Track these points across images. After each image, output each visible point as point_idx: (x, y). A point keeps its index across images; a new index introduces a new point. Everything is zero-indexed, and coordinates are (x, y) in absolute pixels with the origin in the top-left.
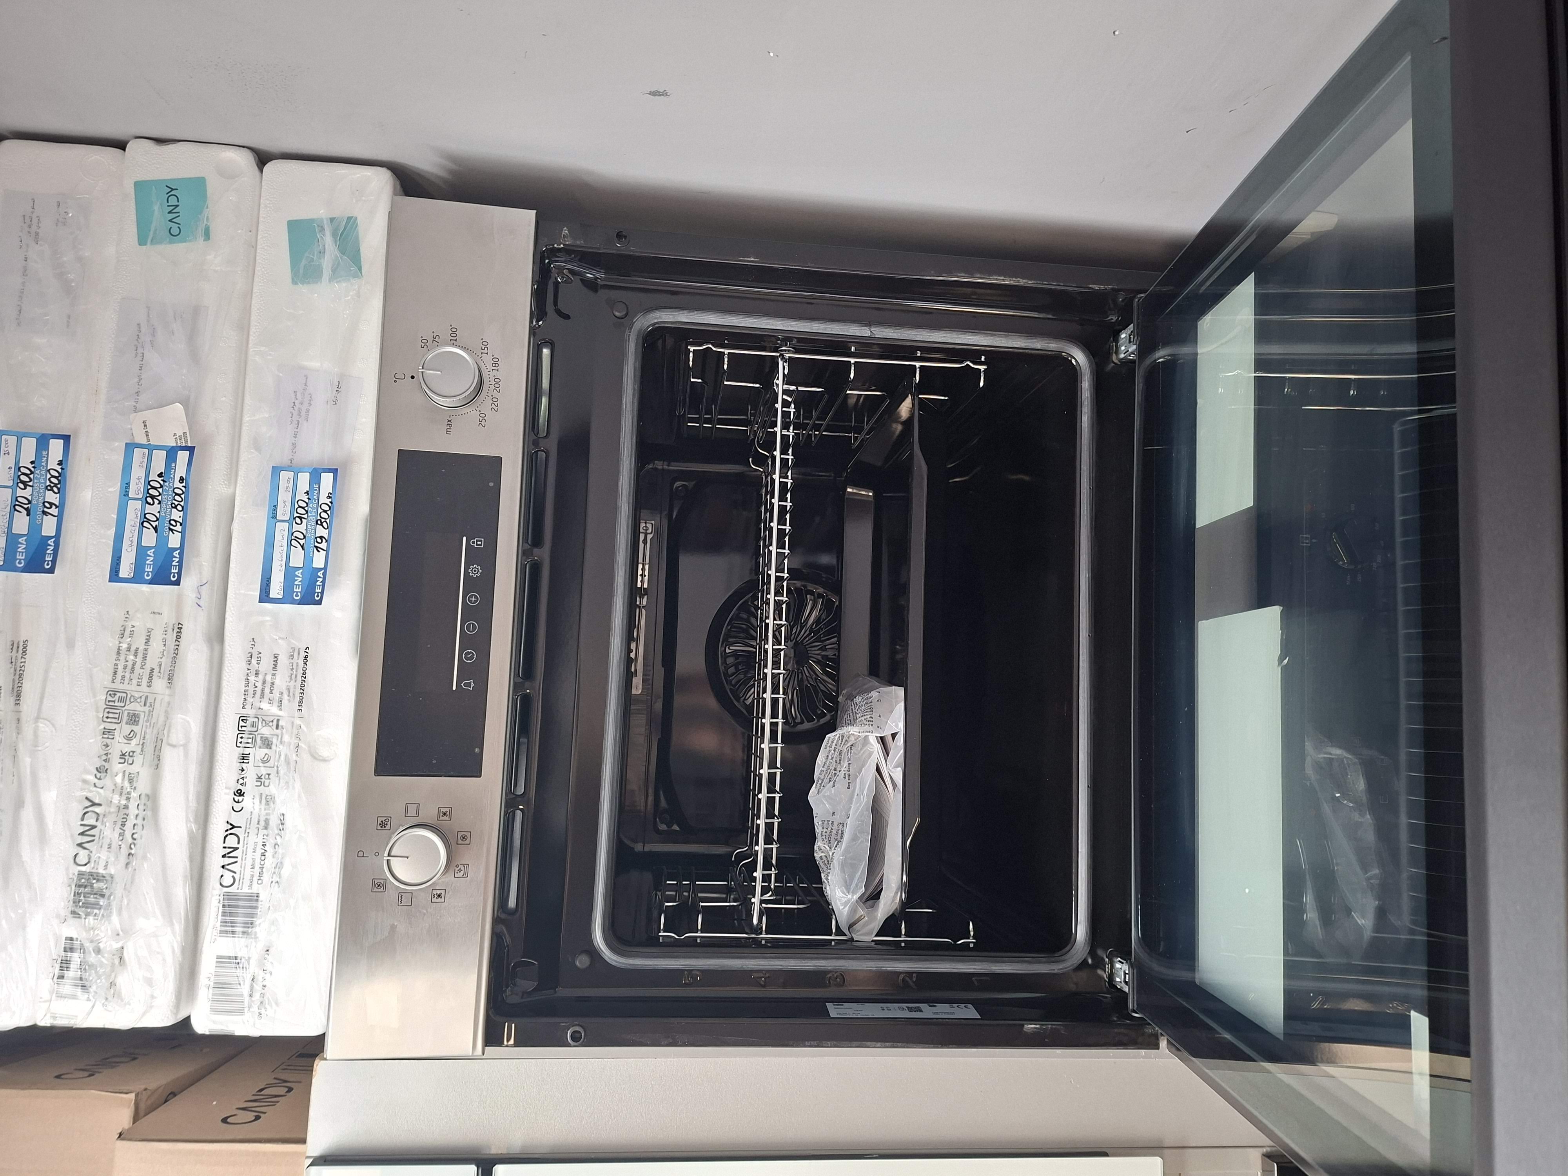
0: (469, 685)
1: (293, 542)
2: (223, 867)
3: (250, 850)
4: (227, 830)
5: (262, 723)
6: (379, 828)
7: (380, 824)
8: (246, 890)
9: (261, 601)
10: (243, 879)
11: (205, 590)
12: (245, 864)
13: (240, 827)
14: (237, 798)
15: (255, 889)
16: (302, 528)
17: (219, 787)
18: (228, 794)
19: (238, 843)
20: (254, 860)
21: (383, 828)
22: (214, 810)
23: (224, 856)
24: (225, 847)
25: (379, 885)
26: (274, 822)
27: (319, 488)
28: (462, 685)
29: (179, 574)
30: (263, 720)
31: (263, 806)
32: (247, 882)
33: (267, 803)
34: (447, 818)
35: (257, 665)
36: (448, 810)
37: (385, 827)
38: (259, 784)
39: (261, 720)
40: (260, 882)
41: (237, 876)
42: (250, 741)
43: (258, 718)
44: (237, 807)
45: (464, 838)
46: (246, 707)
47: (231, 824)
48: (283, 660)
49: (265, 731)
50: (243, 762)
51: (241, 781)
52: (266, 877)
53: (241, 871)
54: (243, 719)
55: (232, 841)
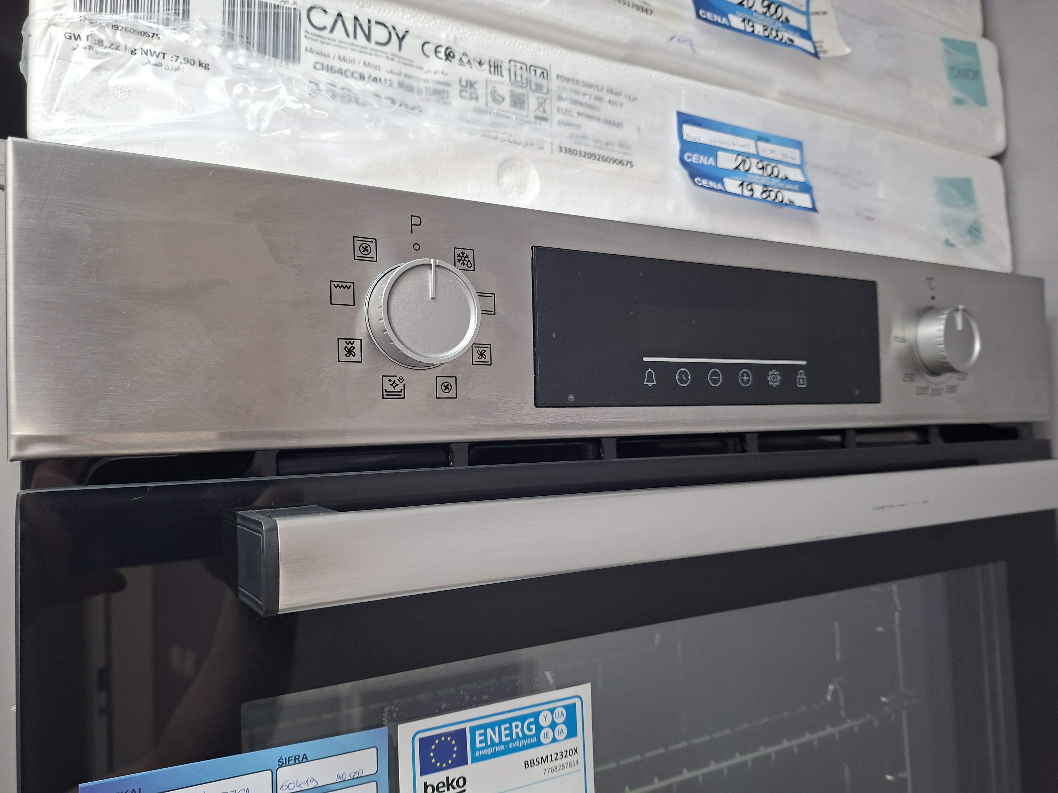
0: (650, 380)
1: (740, 158)
2: (339, 15)
3: (368, 58)
4: (394, 28)
5: (542, 98)
6: (458, 252)
7: (463, 253)
8: (304, 43)
9: (679, 114)
10: (322, 42)
11: (685, 48)
12: (346, 48)
13: (400, 48)
14: (442, 50)
15: (308, 59)
16: (754, 170)
17: (455, 28)
18: (447, 39)
19: (377, 43)
20: (353, 61)
21: (457, 258)
22: (423, 17)
23: (356, 18)
24: (369, 21)
25: (365, 249)
26: (412, 99)
27: (795, 191)
28: (650, 370)
29: (706, 20)
30: (545, 100)
31: (431, 85)
32: (317, 46)
33: (437, 92)
34: (475, 359)
35: (607, 100)
36: (488, 359)
37: (459, 261)
38: (464, 83)
39: (545, 96)
40: (319, 66)
41: (326, 33)
42: (519, 78)
43: (548, 92)
44: (429, 49)
45: (446, 387)
46: (559, 79)
47: (404, 37)
48: (615, 134)
49: (532, 101)
50: (490, 66)
51: (465, 60)
52: (323, 77)
53: (334, 40)
54: (545, 74)
55: (379, 34)
